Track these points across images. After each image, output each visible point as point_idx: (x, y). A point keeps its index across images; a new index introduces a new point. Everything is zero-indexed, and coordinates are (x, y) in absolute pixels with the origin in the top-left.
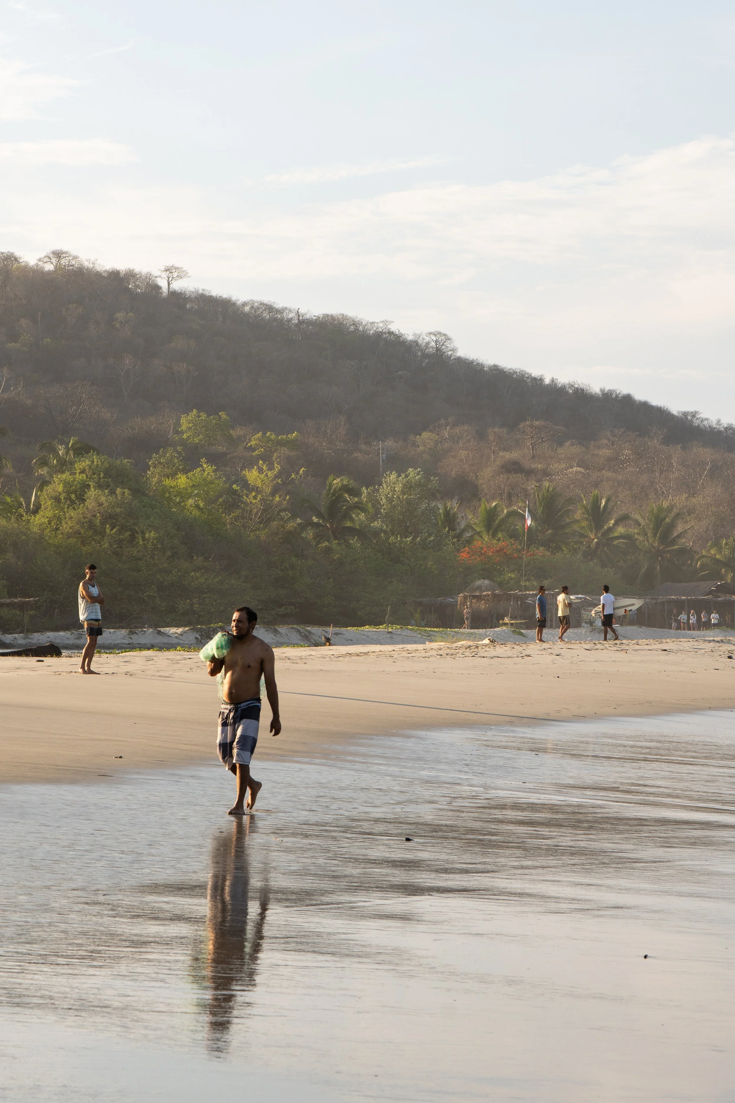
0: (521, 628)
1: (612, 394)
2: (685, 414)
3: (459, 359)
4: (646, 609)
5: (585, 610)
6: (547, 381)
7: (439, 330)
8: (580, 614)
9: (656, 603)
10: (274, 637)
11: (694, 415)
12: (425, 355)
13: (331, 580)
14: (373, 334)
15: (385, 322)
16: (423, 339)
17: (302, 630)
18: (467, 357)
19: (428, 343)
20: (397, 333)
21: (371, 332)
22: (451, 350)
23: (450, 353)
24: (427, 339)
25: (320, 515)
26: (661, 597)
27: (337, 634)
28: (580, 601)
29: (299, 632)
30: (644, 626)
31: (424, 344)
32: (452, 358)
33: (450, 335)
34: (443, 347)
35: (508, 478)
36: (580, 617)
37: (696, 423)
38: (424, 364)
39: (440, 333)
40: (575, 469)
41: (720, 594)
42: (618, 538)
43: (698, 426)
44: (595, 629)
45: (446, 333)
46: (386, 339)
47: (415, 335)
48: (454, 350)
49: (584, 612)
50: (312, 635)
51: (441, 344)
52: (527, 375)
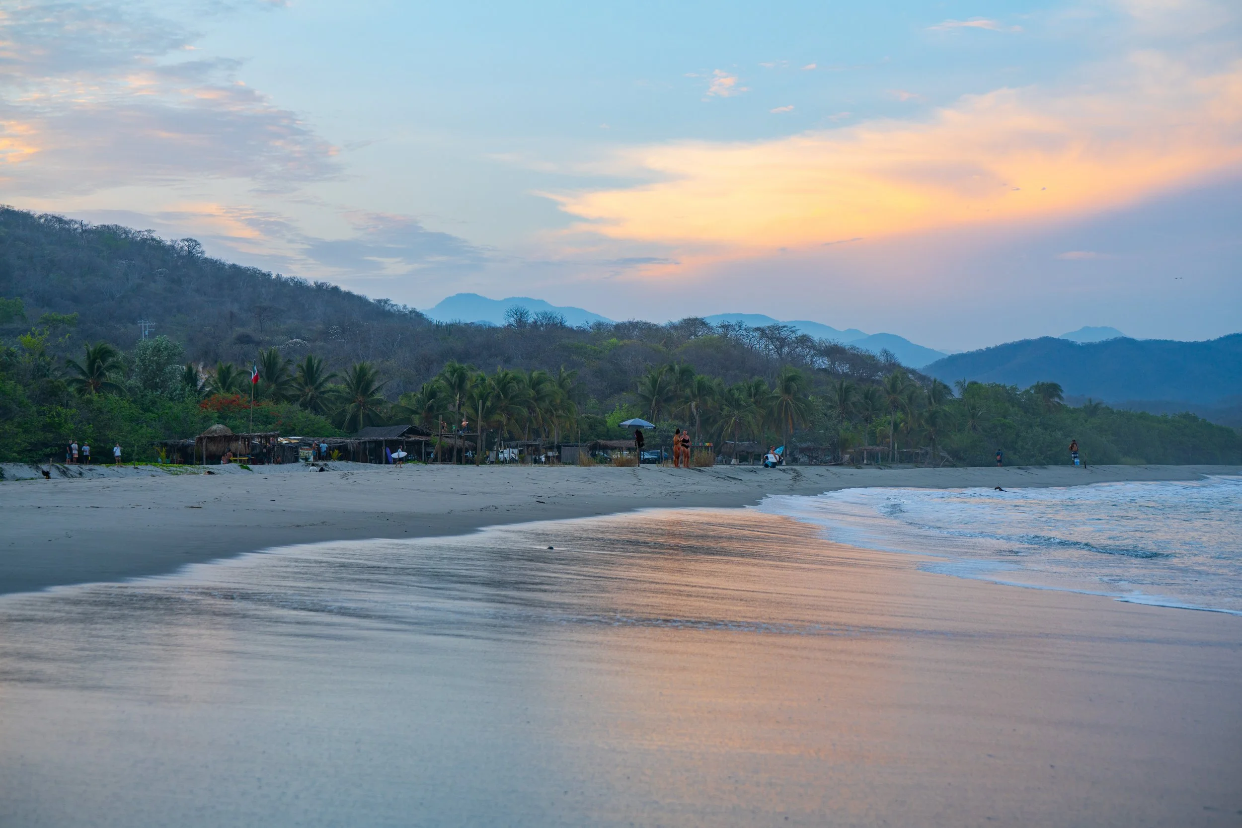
0: (248, 463)
1: (323, 286)
2: (379, 301)
3: (206, 259)
4: (351, 448)
5: (301, 449)
6: (274, 276)
7: (190, 237)
8: (297, 452)
9: (359, 443)
10: (37, 473)
11: (386, 301)
12: (180, 257)
13: (91, 425)
14: (140, 240)
15: (149, 231)
16: (179, 244)
17: (60, 467)
18: (213, 258)
19: (182, 247)
20: (158, 239)
21: (139, 239)
22: (200, 253)
23: (199, 255)
24: (182, 244)
25: (83, 373)
26: (363, 438)
27: (90, 470)
28: (298, 441)
29: (58, 468)
30: (350, 460)
31: (179, 248)
32: (201, 259)
33: (199, 241)
34: (194, 250)
35: (242, 348)
36: (298, 454)
37: (387, 308)
38: (179, 264)
39: (191, 240)
40: (294, 340)
41: (410, 435)
42: (328, 391)
43: (389, 310)
44: (310, 464)
45: (196, 239)
46: (150, 244)
47: (172, 241)
48: (202, 252)
49: (300, 451)
50: (69, 472)
51: (192, 248)
52: (258, 272)
